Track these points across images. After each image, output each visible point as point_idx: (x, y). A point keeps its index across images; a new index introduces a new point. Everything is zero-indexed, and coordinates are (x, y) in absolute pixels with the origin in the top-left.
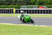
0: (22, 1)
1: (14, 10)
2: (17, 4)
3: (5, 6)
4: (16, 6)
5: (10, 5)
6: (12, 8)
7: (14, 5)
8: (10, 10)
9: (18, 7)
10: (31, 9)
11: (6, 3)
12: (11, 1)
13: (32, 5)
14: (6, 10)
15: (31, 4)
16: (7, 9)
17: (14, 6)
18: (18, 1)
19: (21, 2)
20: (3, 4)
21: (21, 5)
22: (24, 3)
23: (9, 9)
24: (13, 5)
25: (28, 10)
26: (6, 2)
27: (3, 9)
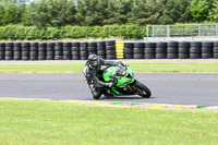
0: (154, 7)
1: (120, 45)
2: (133, 22)
3: (84, 29)
4: (128, 26)
5: (101, 25)
6: (112, 39)
7: (120, 24)
8: (103, 44)
9: (134, 32)
10: (189, 39)
11: (87, 18)
12: (106, 6)
13: (196, 24)
14: (87, 44)
15: (190, 19)
16: (91, 40)
17: (120, 27)
18: (135, 6)
19: (146, 11)
20: (73, 22)
21: (147, 23)
22: (161, 14)
23: (99, 40)
24: (114, 26)
25: (177, 43)
26: (84, 13)
27: (74, 41)
